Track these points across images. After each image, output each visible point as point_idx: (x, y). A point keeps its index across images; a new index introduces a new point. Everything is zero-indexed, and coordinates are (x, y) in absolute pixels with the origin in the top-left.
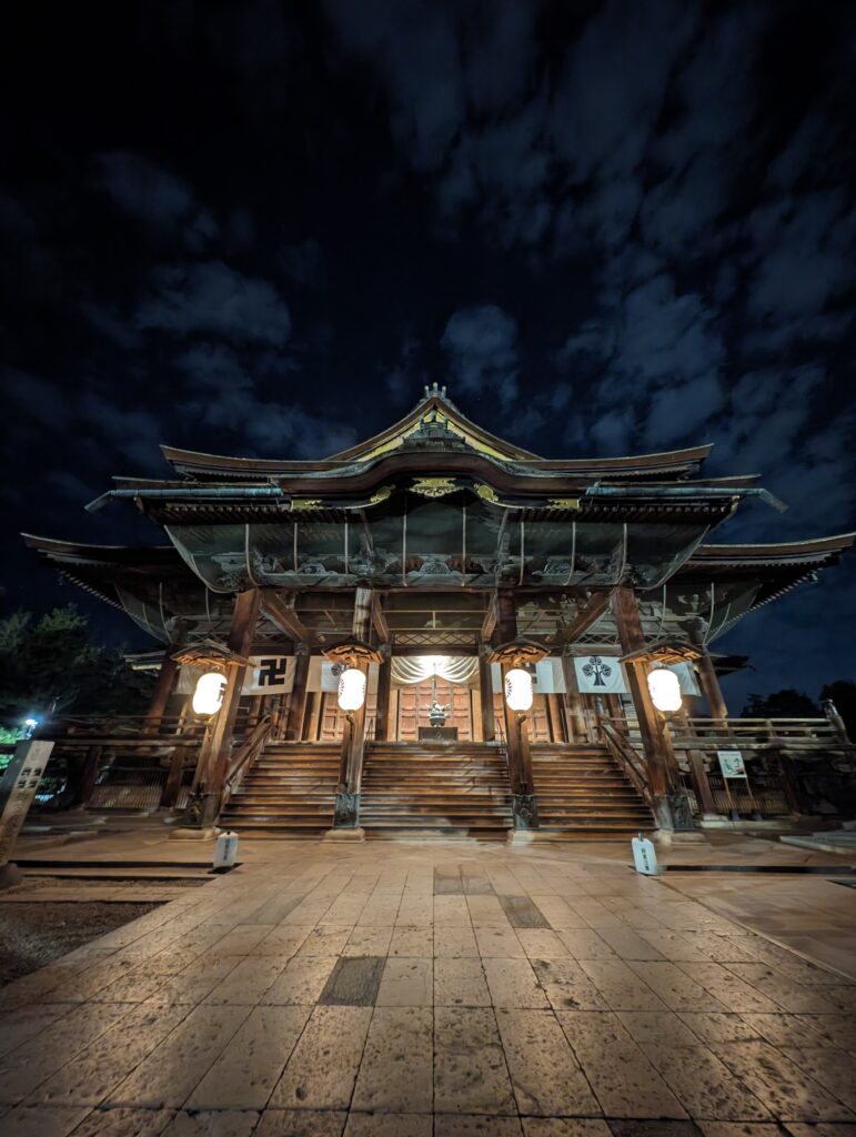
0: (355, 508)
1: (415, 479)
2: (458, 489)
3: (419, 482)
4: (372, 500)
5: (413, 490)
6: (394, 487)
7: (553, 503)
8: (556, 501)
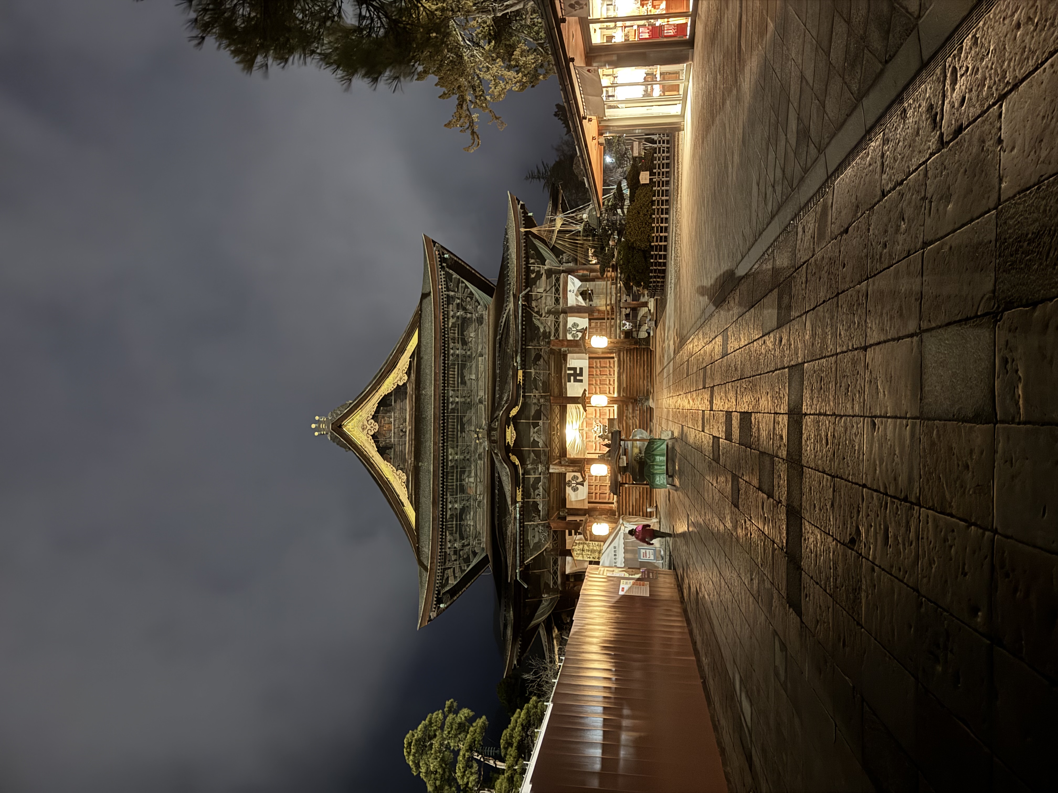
1: (507, 443)
2: (512, 424)
5: (512, 445)
6: (510, 454)
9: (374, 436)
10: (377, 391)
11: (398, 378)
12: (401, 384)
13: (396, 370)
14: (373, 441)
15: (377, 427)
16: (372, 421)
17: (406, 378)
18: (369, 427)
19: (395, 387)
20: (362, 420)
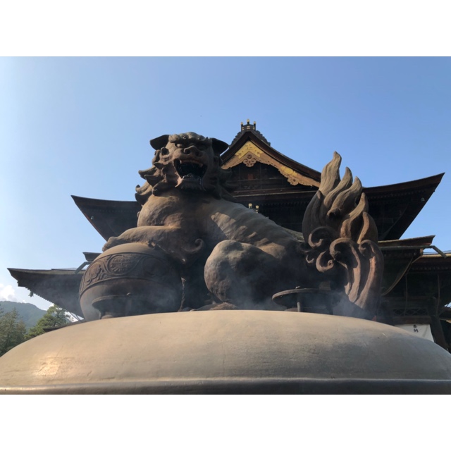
9: (242, 165)
10: (280, 163)
11: (293, 178)
12: (289, 180)
13: (300, 176)
14: (238, 163)
15: (250, 166)
16: (255, 162)
17: (295, 184)
18: (250, 160)
19: (286, 176)
20: (256, 154)
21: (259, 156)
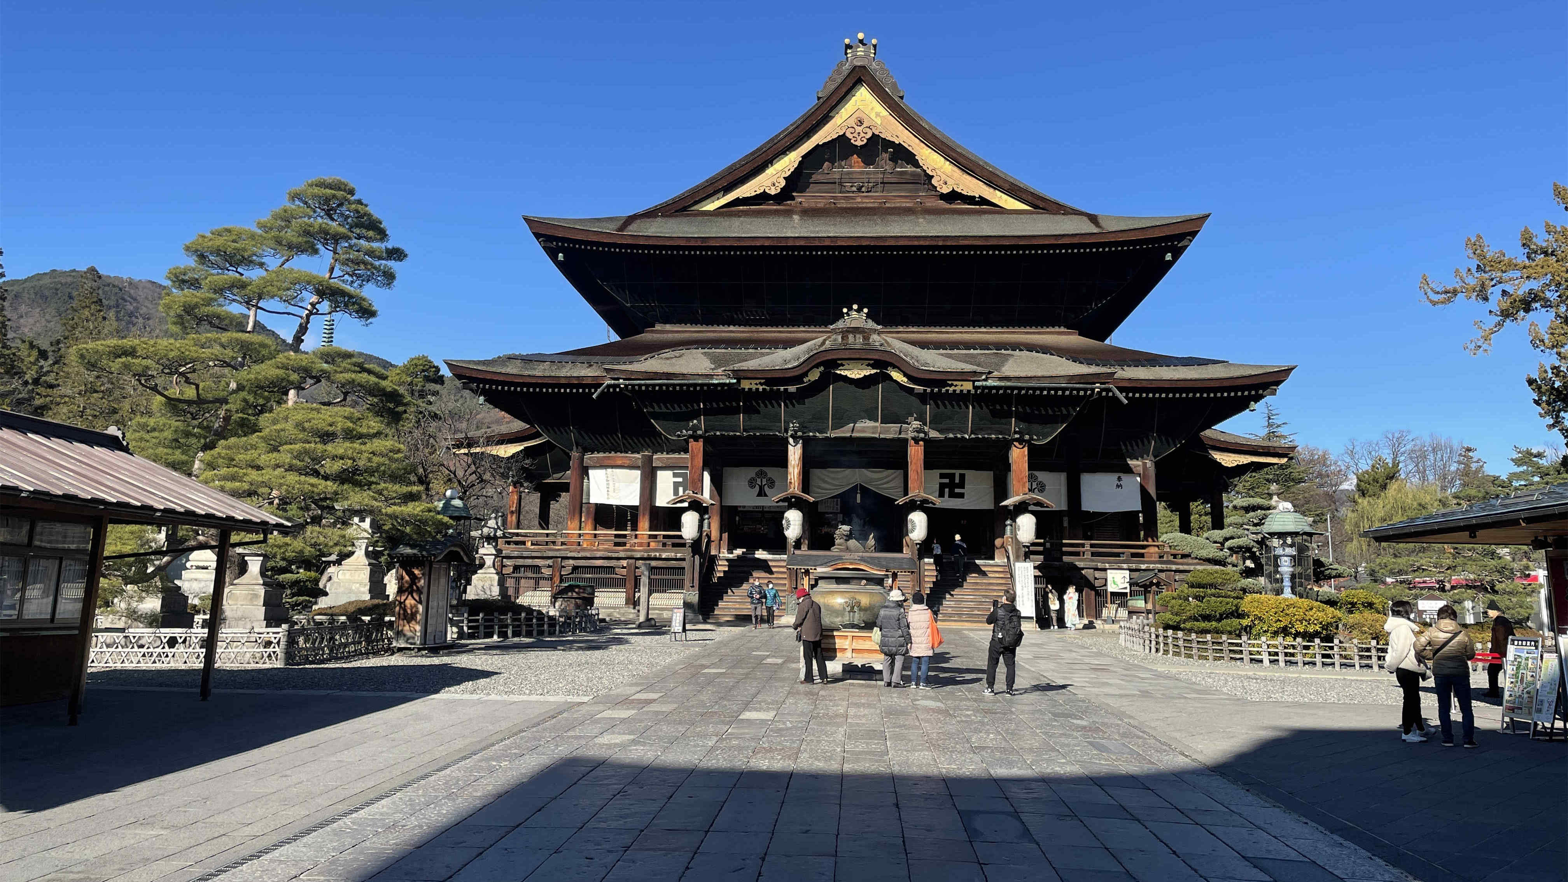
0: (792, 389)
1: (839, 362)
2: (875, 371)
3: (843, 365)
4: (805, 380)
5: (839, 372)
6: (822, 368)
7: (952, 385)
8: (955, 383)
9: (842, 140)
10: (921, 142)
11: (944, 177)
12: (934, 182)
13: (957, 173)
14: (835, 136)
15: (859, 143)
16: (869, 135)
17: (945, 190)
18: (859, 129)
19: (929, 172)
20: (873, 116)
21: (878, 121)
